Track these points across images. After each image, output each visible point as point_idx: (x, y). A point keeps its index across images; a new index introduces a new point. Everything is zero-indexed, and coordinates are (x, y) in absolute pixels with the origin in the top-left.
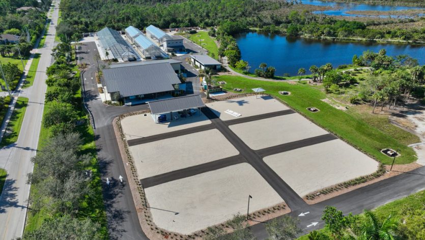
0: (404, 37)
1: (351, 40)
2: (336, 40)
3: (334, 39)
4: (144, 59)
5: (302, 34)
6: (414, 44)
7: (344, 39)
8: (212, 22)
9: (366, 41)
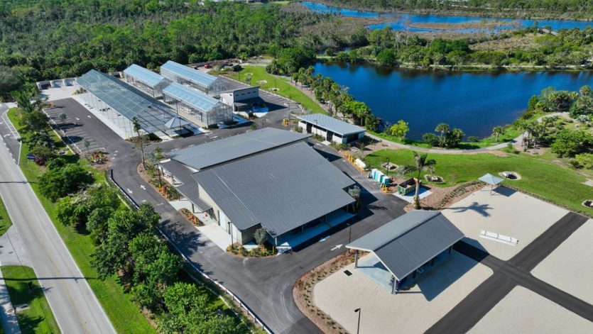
0: (536, 61)
1: (473, 68)
2: (453, 69)
3: (451, 68)
4: (205, 128)
5: (401, 64)
6: (553, 70)
7: (464, 68)
8: (253, 50)
9: (493, 68)
